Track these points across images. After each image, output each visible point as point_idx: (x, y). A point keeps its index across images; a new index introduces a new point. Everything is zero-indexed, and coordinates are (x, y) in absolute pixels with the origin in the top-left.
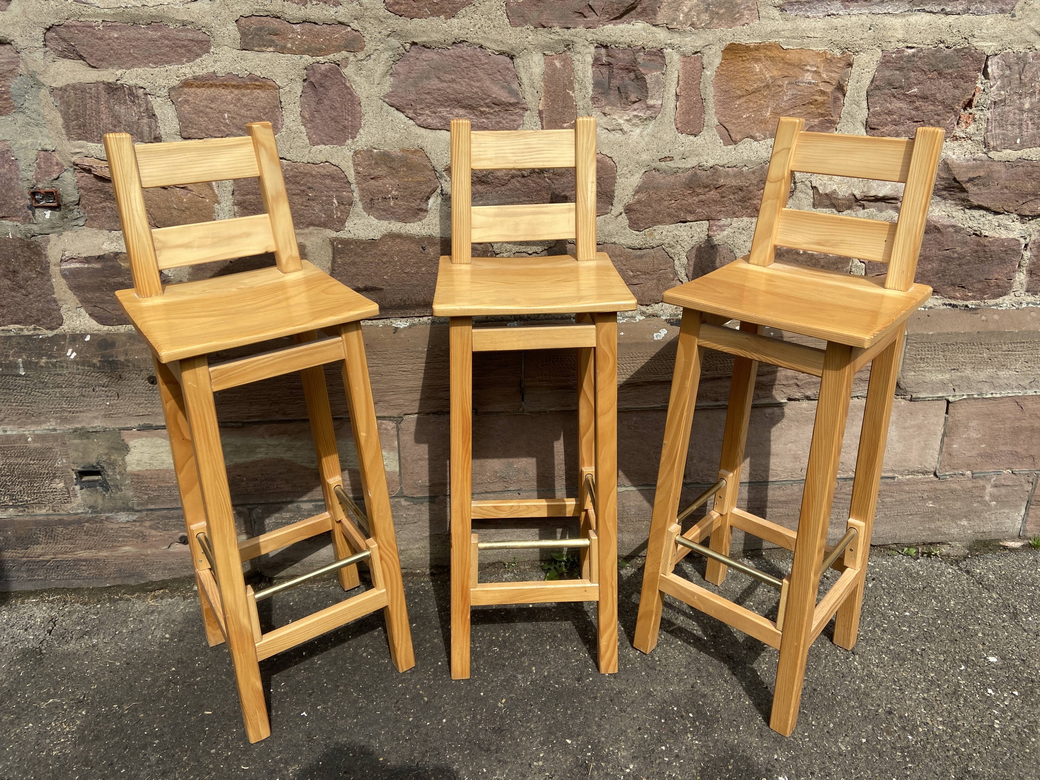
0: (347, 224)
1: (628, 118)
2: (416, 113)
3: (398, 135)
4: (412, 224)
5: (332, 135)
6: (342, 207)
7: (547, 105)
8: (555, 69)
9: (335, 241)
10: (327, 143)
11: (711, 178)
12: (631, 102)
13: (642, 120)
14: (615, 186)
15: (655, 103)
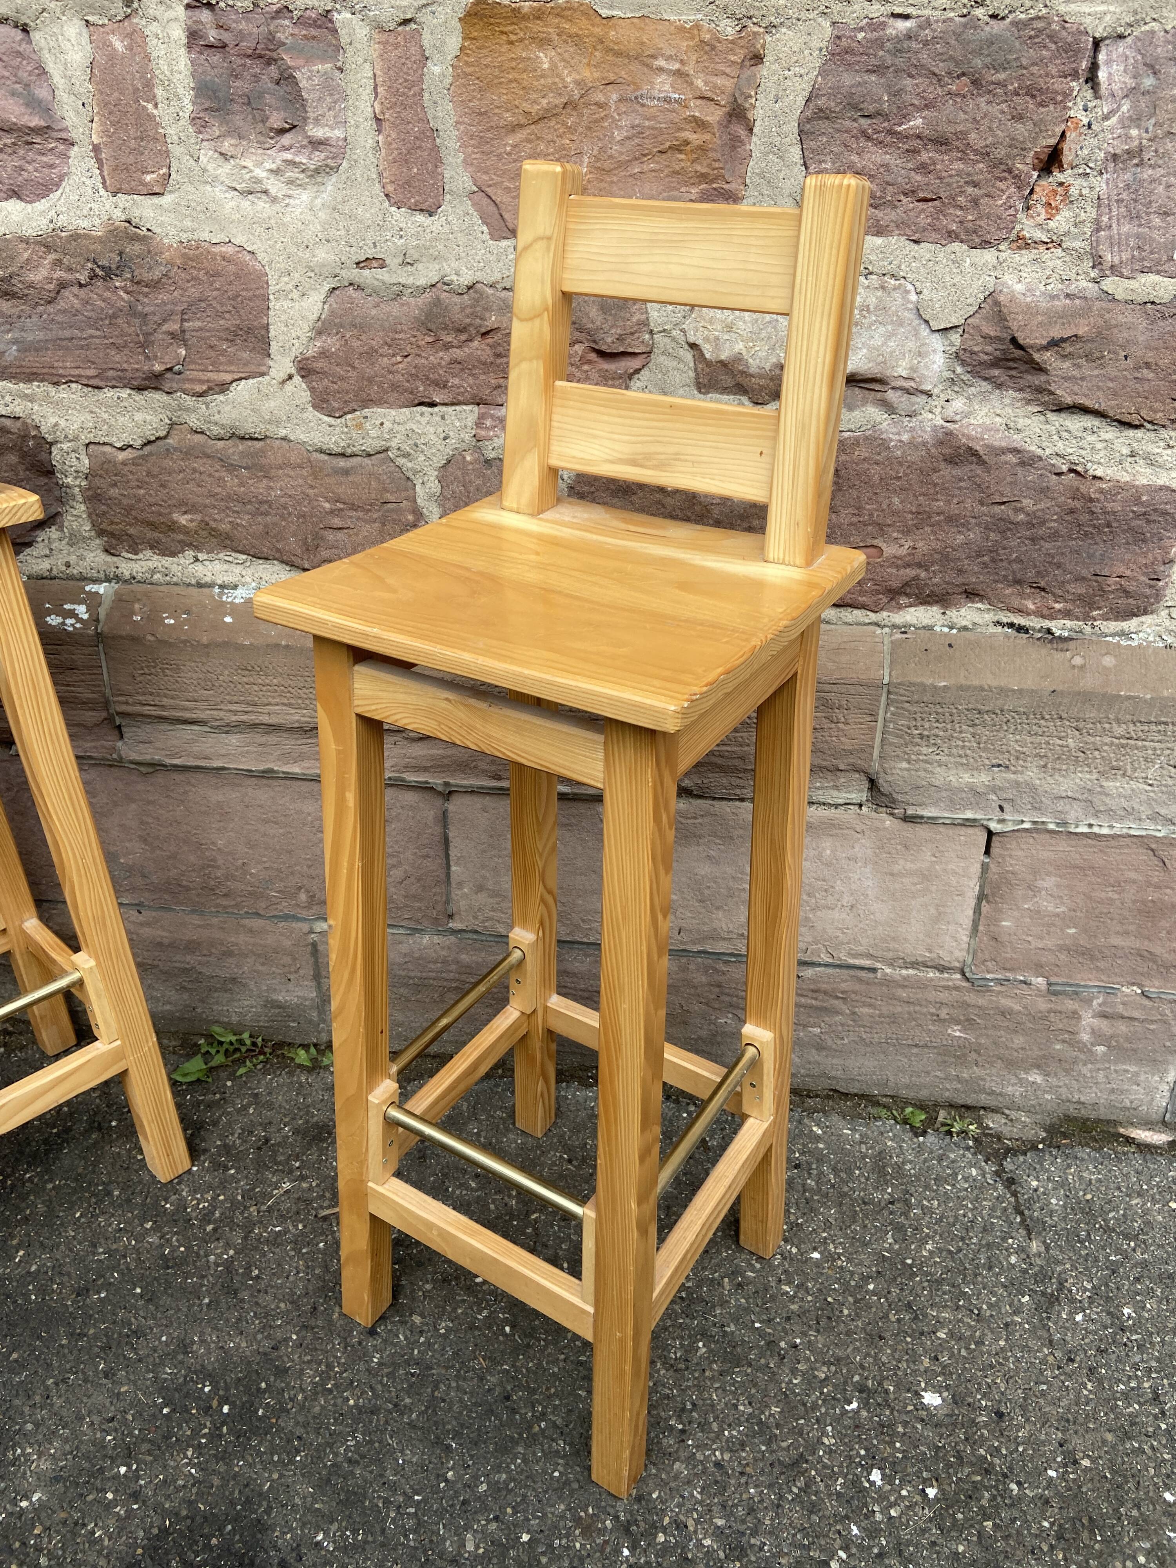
1: (274, 167)
7: (105, 132)
8: (112, 56)
11: (468, 311)
12: (271, 129)
13: (310, 173)
14: (267, 315)
15: (328, 135)
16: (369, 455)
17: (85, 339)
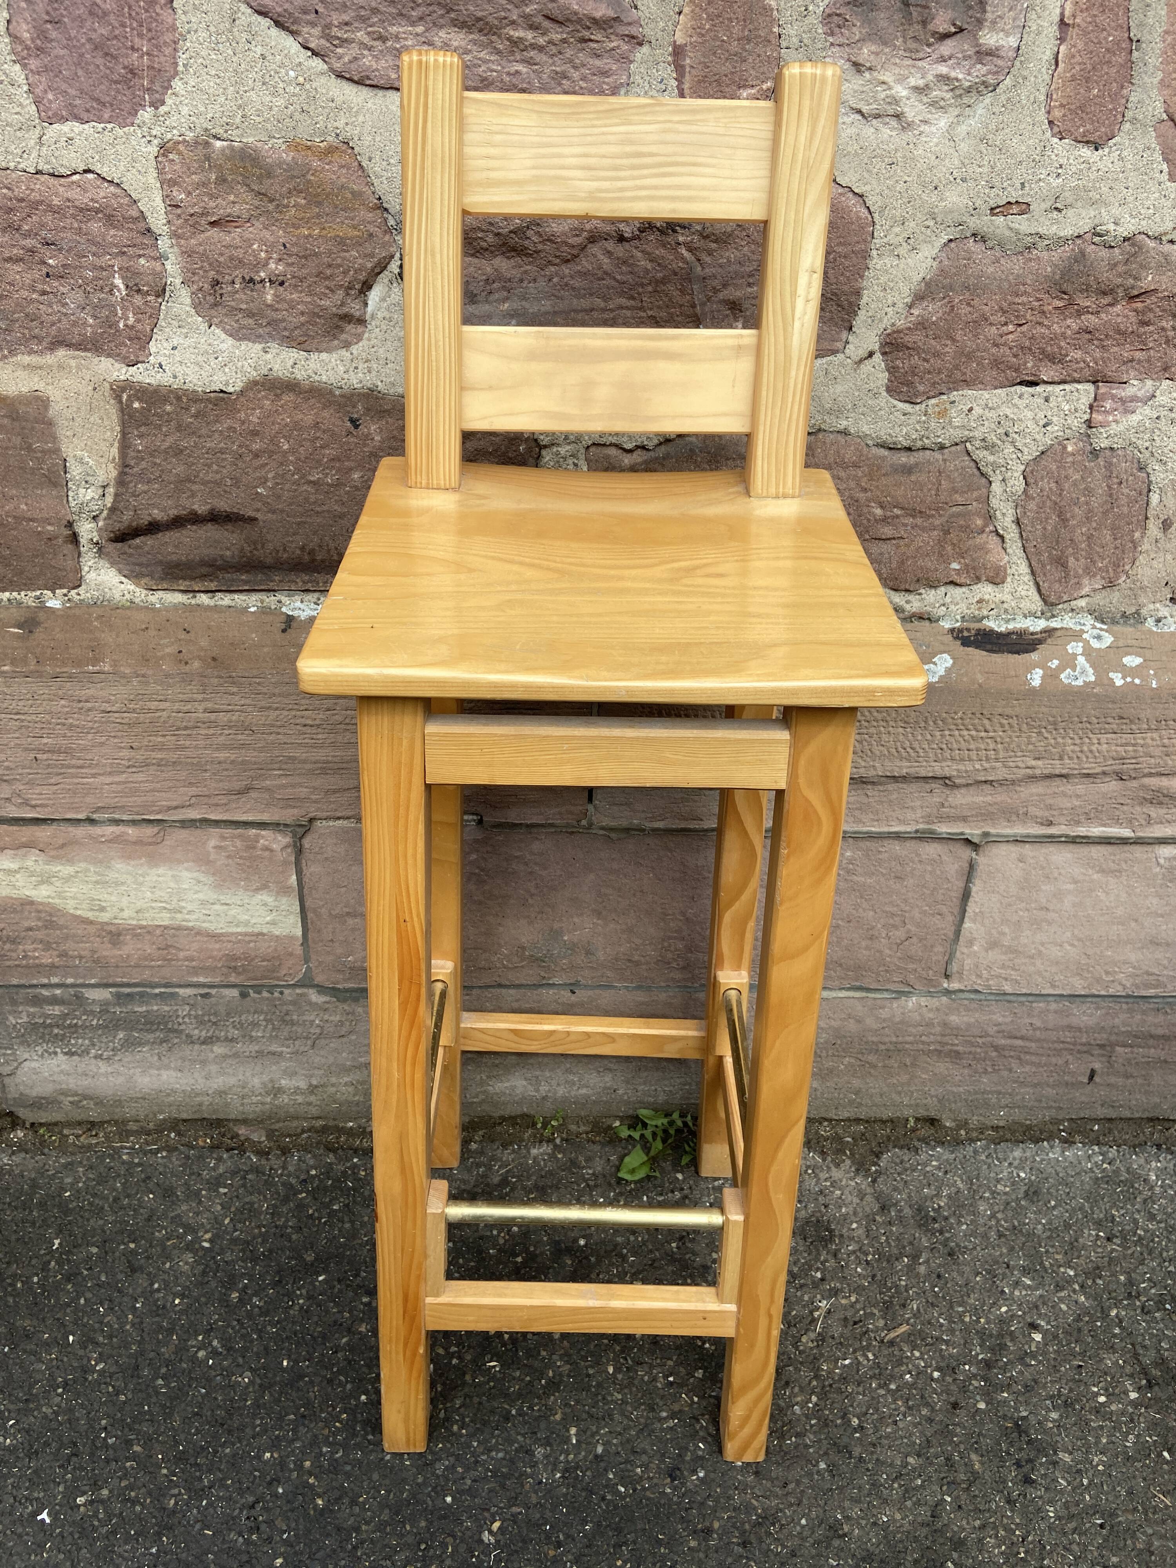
0: (153, 347)
1: (921, 83)
2: (328, 38)
3: (280, 102)
4: (324, 356)
5: (97, 93)
6: (138, 300)
7: (697, 29)
9: (123, 389)
10: (85, 116)
11: (1121, 268)
12: (934, 33)
13: (958, 92)
14: (862, 277)
15: (1001, 42)
16: (942, 447)
17: (611, 310)
